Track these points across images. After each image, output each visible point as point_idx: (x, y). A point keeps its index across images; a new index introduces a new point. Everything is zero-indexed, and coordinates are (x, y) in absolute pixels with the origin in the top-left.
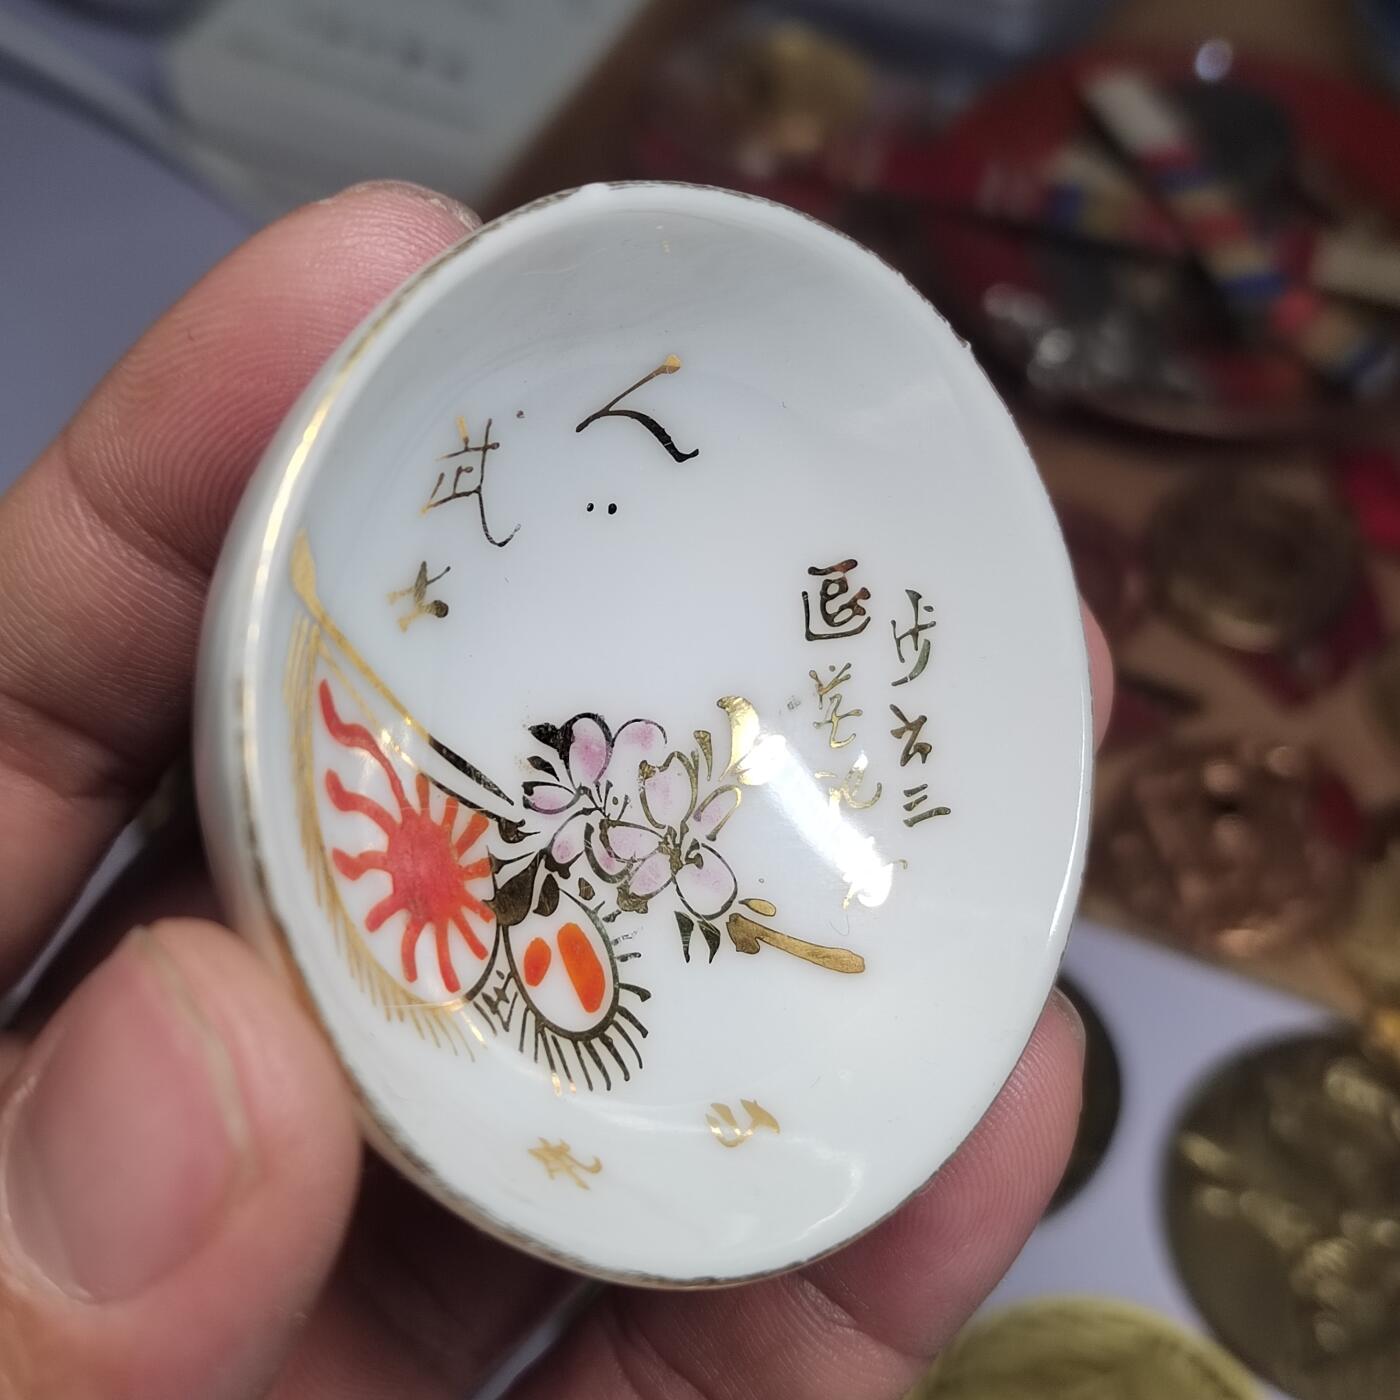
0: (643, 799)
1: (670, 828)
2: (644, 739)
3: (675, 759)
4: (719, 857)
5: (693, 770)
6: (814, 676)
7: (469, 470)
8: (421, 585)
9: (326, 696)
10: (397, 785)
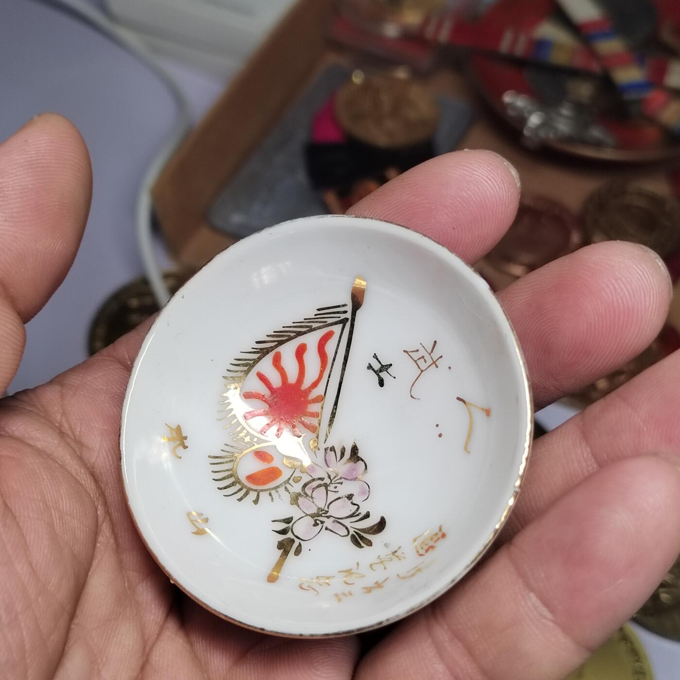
0: (339, 498)
1: (328, 511)
2: (363, 493)
3: (357, 507)
4: (319, 533)
5: (351, 516)
6: (400, 548)
7: (425, 361)
8: (385, 368)
9: (329, 335)
10: (315, 385)
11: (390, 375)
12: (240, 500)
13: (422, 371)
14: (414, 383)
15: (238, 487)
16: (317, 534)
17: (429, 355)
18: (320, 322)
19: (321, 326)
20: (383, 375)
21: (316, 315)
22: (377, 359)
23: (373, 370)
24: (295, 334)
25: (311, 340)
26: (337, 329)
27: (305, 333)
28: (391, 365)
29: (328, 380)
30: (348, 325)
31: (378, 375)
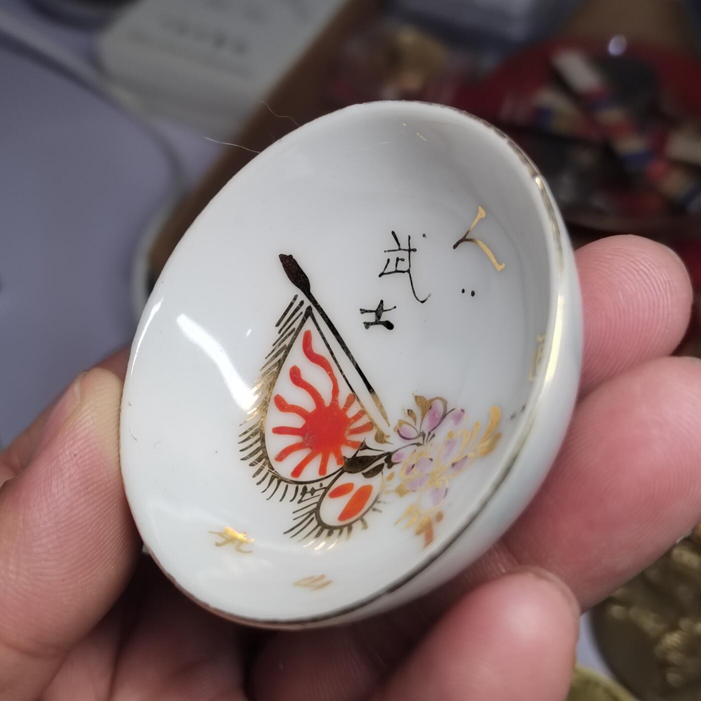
7: (403, 260)
8: (379, 311)
9: (307, 338)
10: (335, 391)
11: (390, 310)
13: (408, 271)
15: (337, 530)
17: (400, 251)
18: (289, 334)
19: (293, 337)
20: (385, 317)
21: (280, 332)
22: (367, 311)
23: (372, 324)
24: (277, 367)
25: (297, 357)
26: (309, 325)
27: (285, 356)
28: (382, 302)
29: (344, 376)
30: (315, 311)
31: (381, 323)
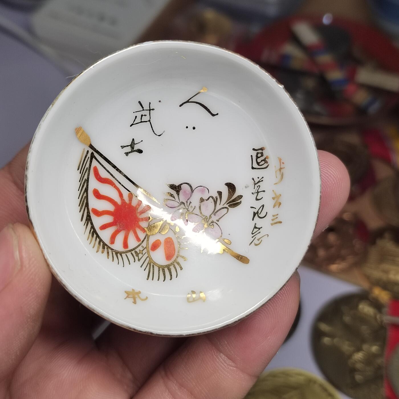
0: (200, 207)
1: (206, 216)
2: (203, 192)
3: (211, 198)
4: (219, 226)
5: (215, 203)
6: (253, 179)
7: (145, 115)
8: (132, 144)
9: (96, 170)
10: (121, 195)
11: (139, 143)
12: (181, 269)
13: (149, 121)
14: (153, 129)
15: (172, 267)
16: (220, 227)
17: (143, 111)
18: (86, 172)
19: (88, 173)
20: (136, 147)
21: (80, 173)
22: (125, 147)
23: (130, 152)
24: (85, 193)
25: (94, 184)
26: (95, 163)
27: (87, 186)
28: (133, 139)
29: (122, 185)
30: (96, 155)
31: (134, 151)
